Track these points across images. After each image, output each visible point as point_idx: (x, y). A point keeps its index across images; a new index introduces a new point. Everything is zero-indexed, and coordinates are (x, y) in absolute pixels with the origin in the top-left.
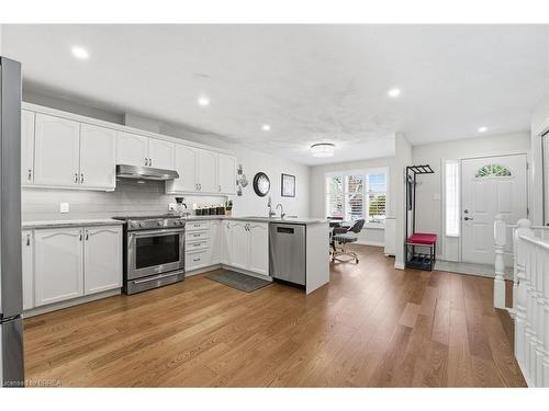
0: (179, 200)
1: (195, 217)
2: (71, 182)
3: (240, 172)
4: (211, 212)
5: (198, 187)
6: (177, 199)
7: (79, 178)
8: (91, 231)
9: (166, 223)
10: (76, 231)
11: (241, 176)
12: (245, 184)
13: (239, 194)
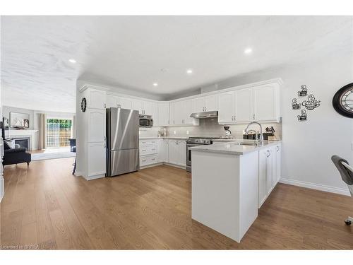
1: (243, 140)
3: (303, 93)
6: (225, 127)
11: (305, 98)
12: (314, 105)
13: (303, 118)
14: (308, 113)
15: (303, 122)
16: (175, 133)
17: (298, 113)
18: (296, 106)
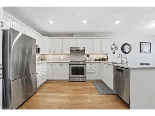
0: (88, 56)
1: (94, 61)
2: (61, 53)
3: (114, 44)
4: (100, 60)
5: (93, 51)
6: (87, 56)
7: (62, 52)
8: (62, 64)
9: (81, 63)
10: (59, 64)
11: (114, 46)
12: (117, 49)
13: (114, 53)
14: (116, 51)
15: (114, 54)
16: (52, 58)
17: (113, 51)
18: (112, 49)
